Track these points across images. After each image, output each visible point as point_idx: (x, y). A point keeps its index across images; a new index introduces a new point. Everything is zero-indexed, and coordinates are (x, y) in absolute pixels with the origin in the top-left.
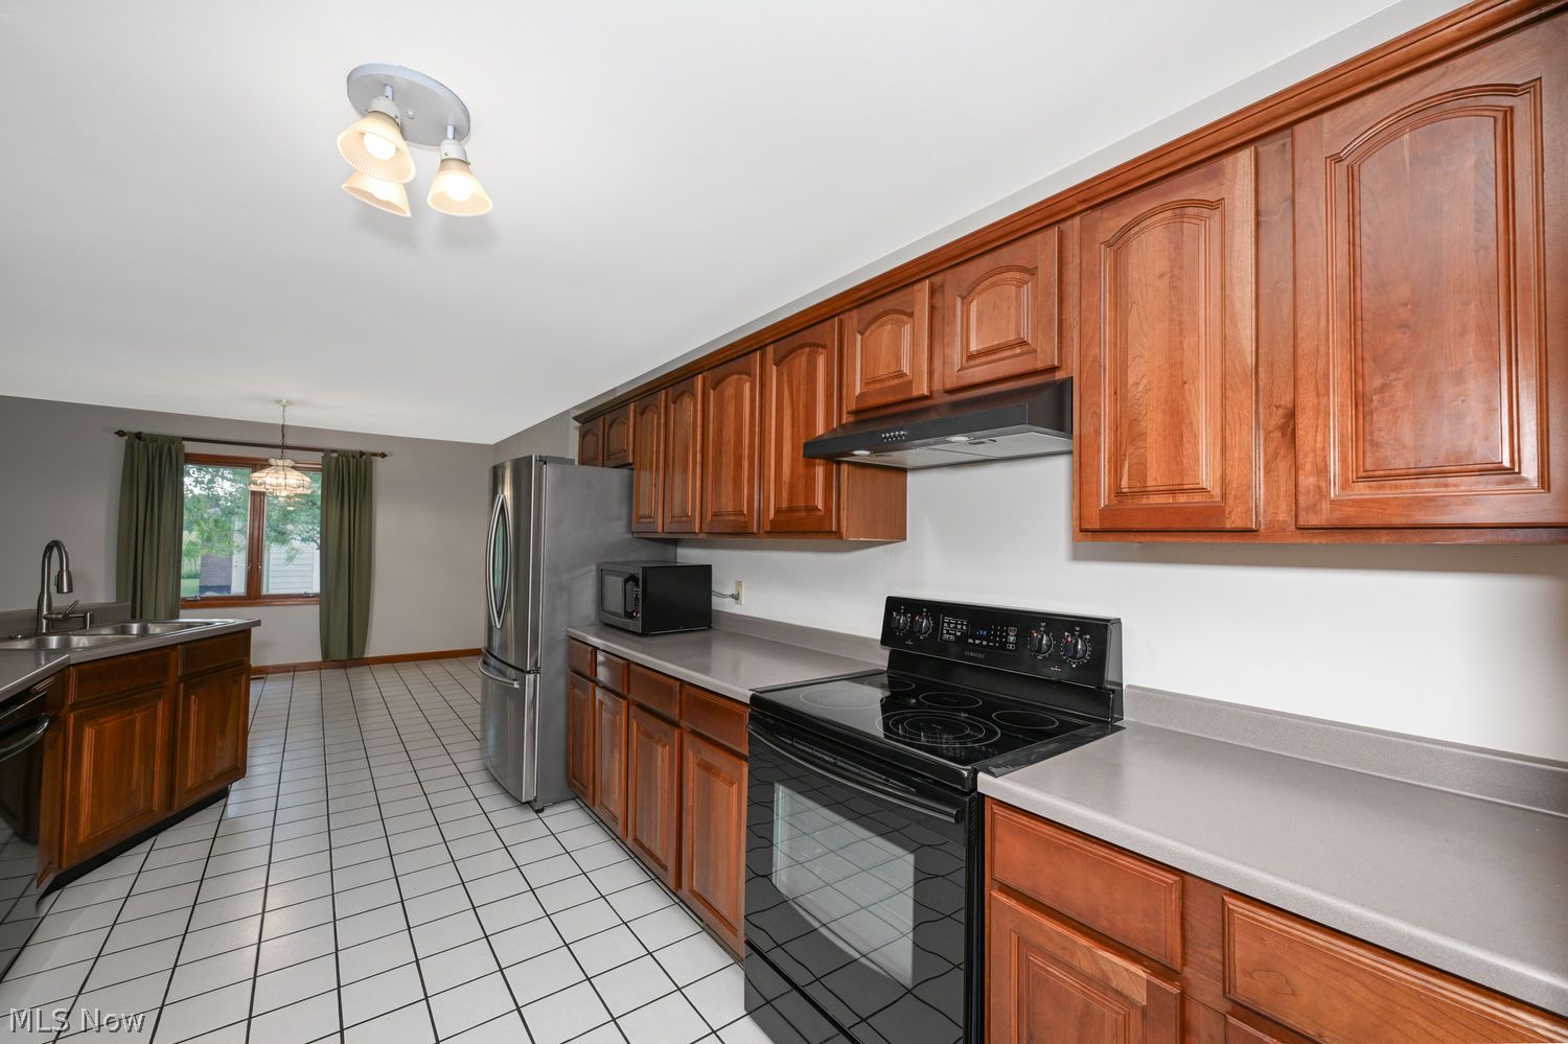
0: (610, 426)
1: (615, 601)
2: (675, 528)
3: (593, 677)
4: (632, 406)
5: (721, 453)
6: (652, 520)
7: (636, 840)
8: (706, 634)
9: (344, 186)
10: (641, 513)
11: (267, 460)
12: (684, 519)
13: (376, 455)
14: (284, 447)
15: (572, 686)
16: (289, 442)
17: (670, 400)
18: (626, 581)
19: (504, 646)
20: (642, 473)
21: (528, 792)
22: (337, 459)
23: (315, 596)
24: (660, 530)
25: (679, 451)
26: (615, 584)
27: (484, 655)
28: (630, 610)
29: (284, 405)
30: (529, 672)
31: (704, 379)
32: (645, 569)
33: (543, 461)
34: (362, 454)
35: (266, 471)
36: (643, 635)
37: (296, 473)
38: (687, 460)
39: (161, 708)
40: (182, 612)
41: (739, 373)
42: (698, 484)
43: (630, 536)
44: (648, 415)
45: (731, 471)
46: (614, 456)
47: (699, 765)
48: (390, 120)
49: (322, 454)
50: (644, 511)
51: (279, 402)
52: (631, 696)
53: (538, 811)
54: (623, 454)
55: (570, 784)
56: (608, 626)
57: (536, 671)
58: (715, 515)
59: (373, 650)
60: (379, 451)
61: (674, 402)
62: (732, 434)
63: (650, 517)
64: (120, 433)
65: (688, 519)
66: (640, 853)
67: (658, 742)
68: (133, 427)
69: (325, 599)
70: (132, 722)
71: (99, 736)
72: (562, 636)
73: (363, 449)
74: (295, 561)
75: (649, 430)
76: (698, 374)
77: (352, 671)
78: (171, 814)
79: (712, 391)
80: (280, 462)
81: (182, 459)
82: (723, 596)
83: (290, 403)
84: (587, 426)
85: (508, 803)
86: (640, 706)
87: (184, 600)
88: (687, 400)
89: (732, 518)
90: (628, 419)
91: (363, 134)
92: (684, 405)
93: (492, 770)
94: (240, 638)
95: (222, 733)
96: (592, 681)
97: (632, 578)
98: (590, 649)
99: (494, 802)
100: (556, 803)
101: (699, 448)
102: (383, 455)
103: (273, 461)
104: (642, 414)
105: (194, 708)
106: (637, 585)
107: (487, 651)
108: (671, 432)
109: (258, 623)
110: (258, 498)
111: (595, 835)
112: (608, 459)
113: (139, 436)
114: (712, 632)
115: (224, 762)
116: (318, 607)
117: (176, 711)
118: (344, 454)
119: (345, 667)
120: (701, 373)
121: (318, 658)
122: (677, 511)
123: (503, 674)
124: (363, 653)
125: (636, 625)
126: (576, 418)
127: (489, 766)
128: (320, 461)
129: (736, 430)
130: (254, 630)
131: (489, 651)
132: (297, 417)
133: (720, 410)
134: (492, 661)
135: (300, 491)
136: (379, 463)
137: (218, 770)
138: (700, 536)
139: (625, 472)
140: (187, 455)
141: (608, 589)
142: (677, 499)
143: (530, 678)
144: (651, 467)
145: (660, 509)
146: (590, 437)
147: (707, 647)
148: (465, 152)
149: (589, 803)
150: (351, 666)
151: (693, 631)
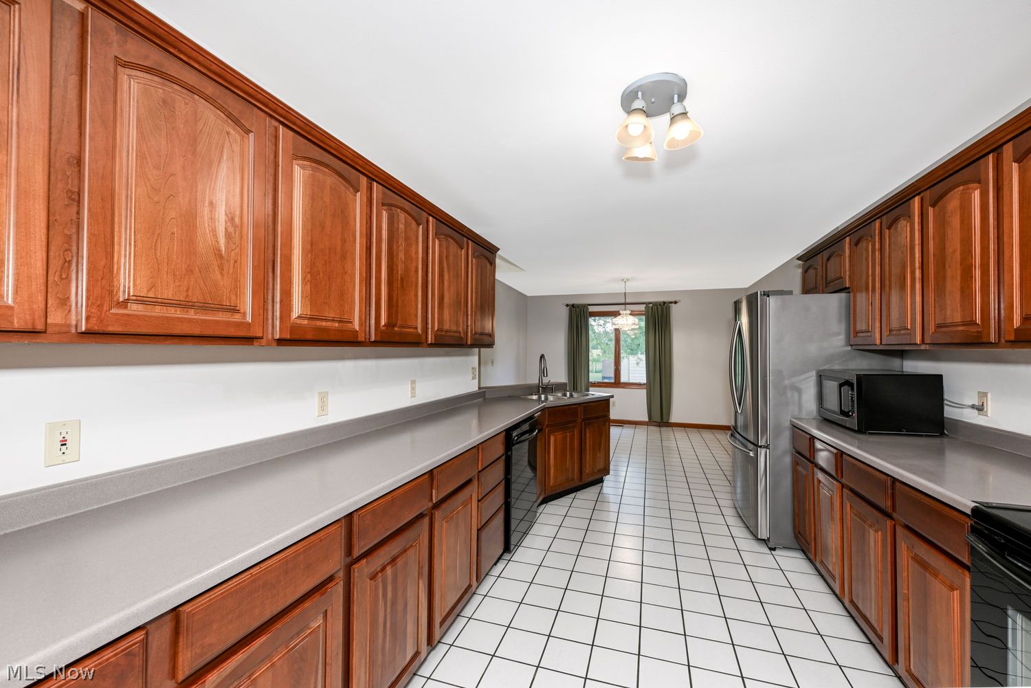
0: (828, 260)
1: (832, 402)
2: (893, 340)
3: (812, 459)
4: (847, 239)
5: (944, 266)
6: (869, 334)
7: (852, 601)
8: (938, 440)
9: (623, 158)
10: (858, 328)
11: (619, 311)
12: (902, 332)
13: (671, 303)
14: (625, 304)
15: (795, 464)
16: (628, 301)
17: (884, 226)
18: (841, 386)
19: (746, 427)
20: (858, 295)
21: (764, 533)
22: (652, 308)
23: (644, 384)
24: (878, 342)
25: (895, 270)
26: (831, 387)
27: (731, 430)
28: (845, 409)
29: (625, 281)
30: (761, 447)
31: (922, 199)
32: (859, 377)
33: (767, 294)
34: (664, 303)
35: (618, 317)
36: (859, 431)
37: (631, 317)
38: (904, 278)
39: (576, 432)
40: (591, 389)
41: (964, 183)
42: (918, 299)
43: (849, 348)
44: (863, 244)
45: (958, 284)
46: (832, 284)
47: (913, 558)
48: (639, 111)
49: (645, 305)
50: (861, 326)
51: (623, 280)
52: (844, 481)
53: (771, 549)
54: (840, 281)
55: (796, 537)
56: (827, 421)
57: (767, 447)
58: (939, 326)
59: (673, 419)
60: (674, 300)
61: (889, 228)
62: (958, 246)
63: (869, 331)
64: (567, 305)
65: (909, 332)
66: (856, 614)
67: (870, 526)
68: (571, 302)
69: (649, 386)
70: (566, 436)
71: (555, 440)
72: (788, 424)
73: (665, 300)
74: (640, 365)
75: (864, 256)
76: (915, 196)
77: (663, 429)
78: (581, 484)
79: (931, 209)
80: (624, 312)
81: (588, 314)
82: (962, 406)
83: (628, 280)
84: (809, 263)
85: (749, 536)
86: (852, 490)
87: (591, 383)
88: (903, 223)
89: (961, 328)
90: (844, 251)
91: (627, 126)
92: (899, 228)
93: (739, 510)
94: (605, 403)
95: (599, 450)
96: (812, 462)
97: (847, 383)
98: (809, 437)
99: (740, 532)
100: (785, 548)
101: (917, 264)
102: (676, 302)
103: (621, 312)
104: (857, 244)
105: (588, 435)
106: (852, 390)
107: (733, 427)
108: (887, 254)
109: (612, 396)
110: (617, 331)
111: (817, 584)
112: (826, 287)
113: (573, 306)
114: (945, 440)
115: (601, 465)
116: (645, 391)
117: (581, 435)
118: (655, 304)
119: (660, 426)
120: (918, 194)
121: (646, 419)
122: (895, 324)
123: (745, 447)
124: (669, 420)
125: (853, 422)
126: (799, 259)
127: (737, 506)
128: (644, 309)
129: (962, 241)
130: (611, 399)
131: (735, 428)
132: (633, 287)
133: (942, 223)
134: (738, 436)
135: (633, 327)
136: (674, 307)
137: (598, 468)
138: (923, 347)
139: (843, 295)
140: (590, 313)
141: (825, 391)
142: (895, 314)
143: (762, 452)
144: (867, 289)
145: (877, 324)
146: (811, 271)
147: (940, 453)
148: (684, 107)
149: (812, 557)
150: (662, 426)
151: (922, 436)
